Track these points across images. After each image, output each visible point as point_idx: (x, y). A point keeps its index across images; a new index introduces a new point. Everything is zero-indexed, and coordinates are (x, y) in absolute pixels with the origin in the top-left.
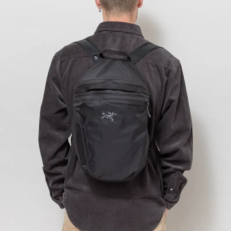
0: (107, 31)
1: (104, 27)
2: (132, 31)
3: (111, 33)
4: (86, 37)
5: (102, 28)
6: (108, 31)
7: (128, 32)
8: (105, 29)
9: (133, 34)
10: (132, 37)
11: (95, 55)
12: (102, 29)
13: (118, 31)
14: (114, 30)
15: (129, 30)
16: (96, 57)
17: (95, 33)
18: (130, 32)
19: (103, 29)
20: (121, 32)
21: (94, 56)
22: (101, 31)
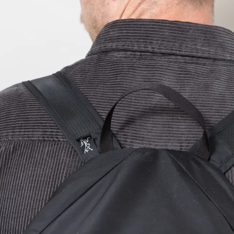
0: (126, 50)
1: (118, 39)
2: (212, 51)
3: (140, 59)
4: (58, 68)
5: (112, 40)
6: (130, 51)
7: (200, 55)
8: (120, 45)
9: (215, 59)
10: (212, 71)
11: (85, 138)
12: (110, 45)
13: (163, 54)
14: (150, 49)
15: (202, 49)
16: (85, 143)
17: (88, 55)
18: (205, 55)
19: (114, 45)
20: (173, 54)
21: (78, 141)
22: (106, 52)
